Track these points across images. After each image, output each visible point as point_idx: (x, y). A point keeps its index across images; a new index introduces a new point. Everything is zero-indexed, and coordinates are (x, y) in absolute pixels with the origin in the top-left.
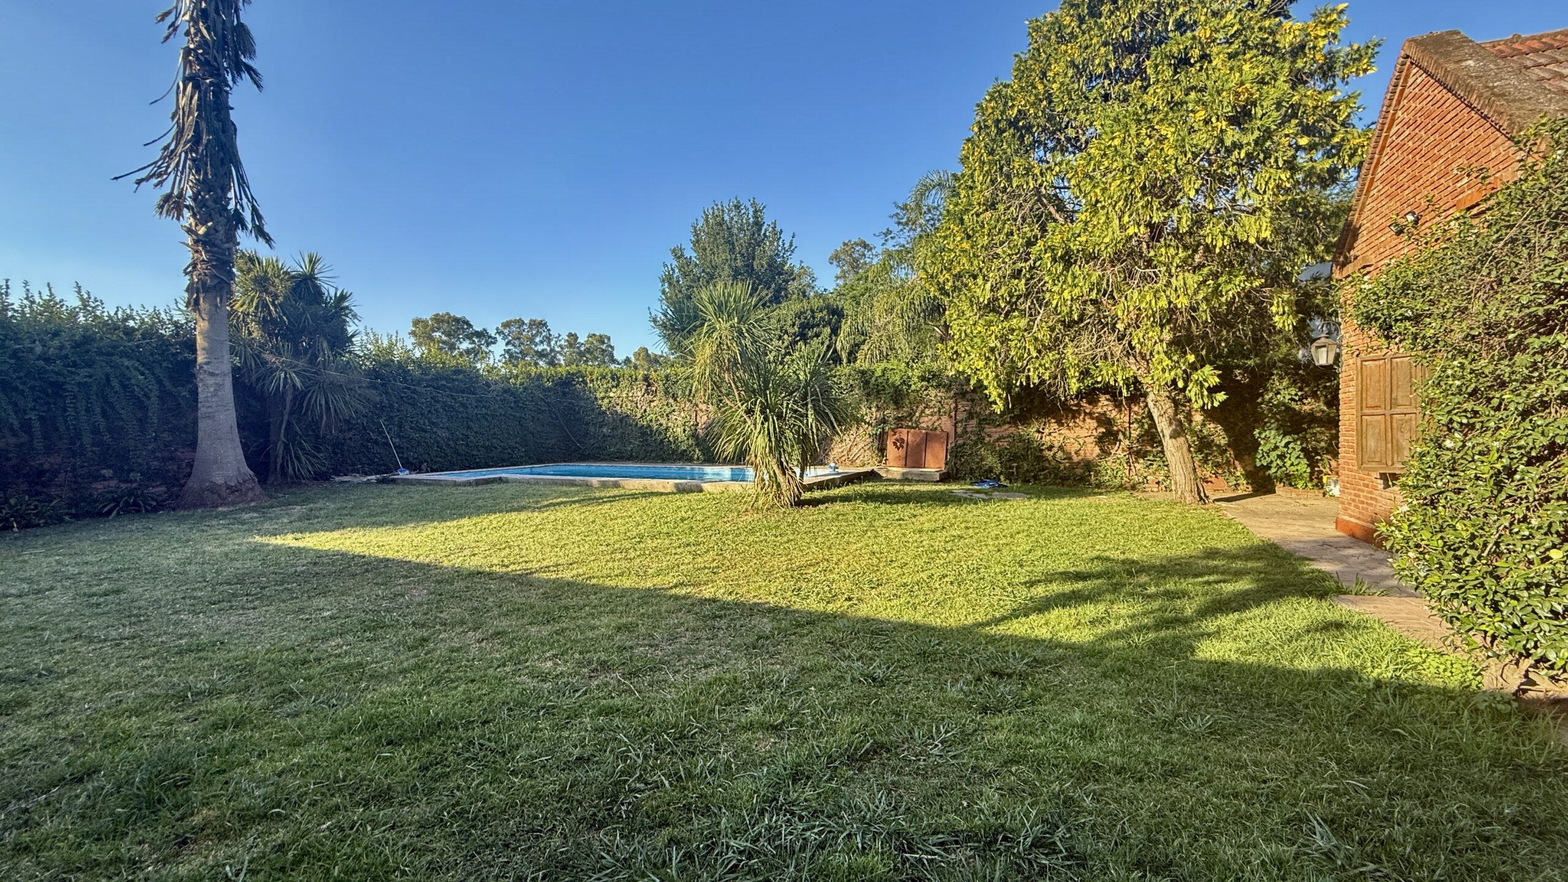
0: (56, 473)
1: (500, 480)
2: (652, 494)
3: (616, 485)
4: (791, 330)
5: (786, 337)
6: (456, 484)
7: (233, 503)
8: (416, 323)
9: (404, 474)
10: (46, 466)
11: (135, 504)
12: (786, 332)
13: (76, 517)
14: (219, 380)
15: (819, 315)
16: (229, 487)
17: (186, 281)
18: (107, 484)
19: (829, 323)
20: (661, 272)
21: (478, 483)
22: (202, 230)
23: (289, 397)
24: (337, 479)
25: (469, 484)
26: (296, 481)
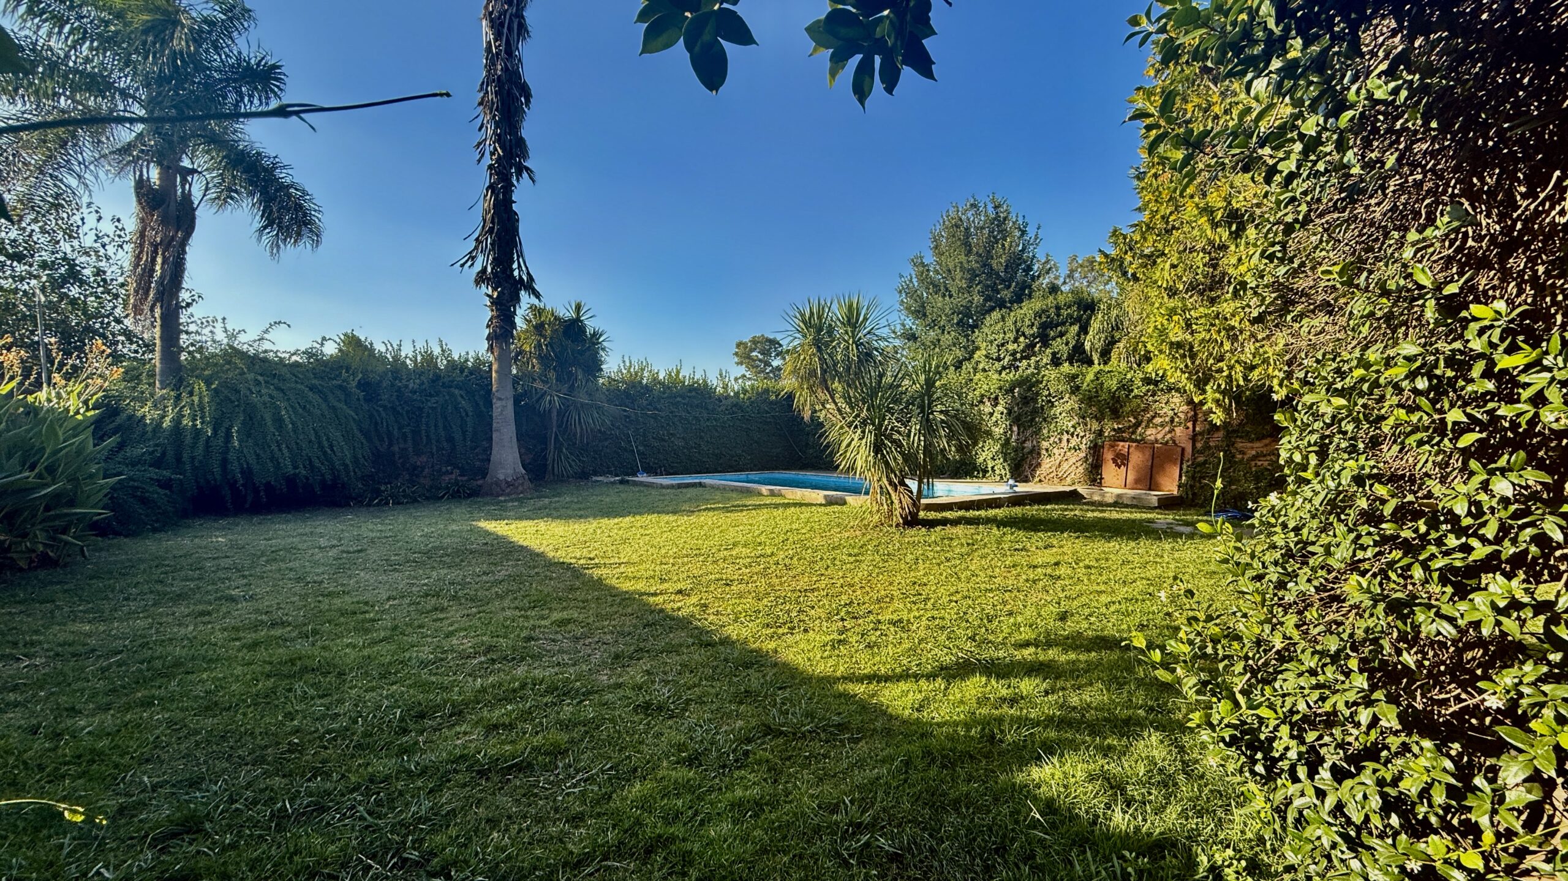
0: (423, 468)
1: (700, 484)
2: (801, 505)
3: (780, 495)
4: (1028, 332)
5: (1022, 339)
6: (662, 487)
7: (509, 495)
8: (738, 345)
9: (643, 478)
10: (418, 463)
11: (458, 491)
12: (1023, 334)
13: (427, 499)
14: (504, 403)
15: (1064, 313)
16: (507, 482)
17: (487, 331)
18: (452, 477)
19: (1078, 320)
20: (898, 283)
21: (680, 486)
22: (495, 295)
23: (554, 414)
24: (594, 478)
25: (672, 487)
26: (562, 479)
